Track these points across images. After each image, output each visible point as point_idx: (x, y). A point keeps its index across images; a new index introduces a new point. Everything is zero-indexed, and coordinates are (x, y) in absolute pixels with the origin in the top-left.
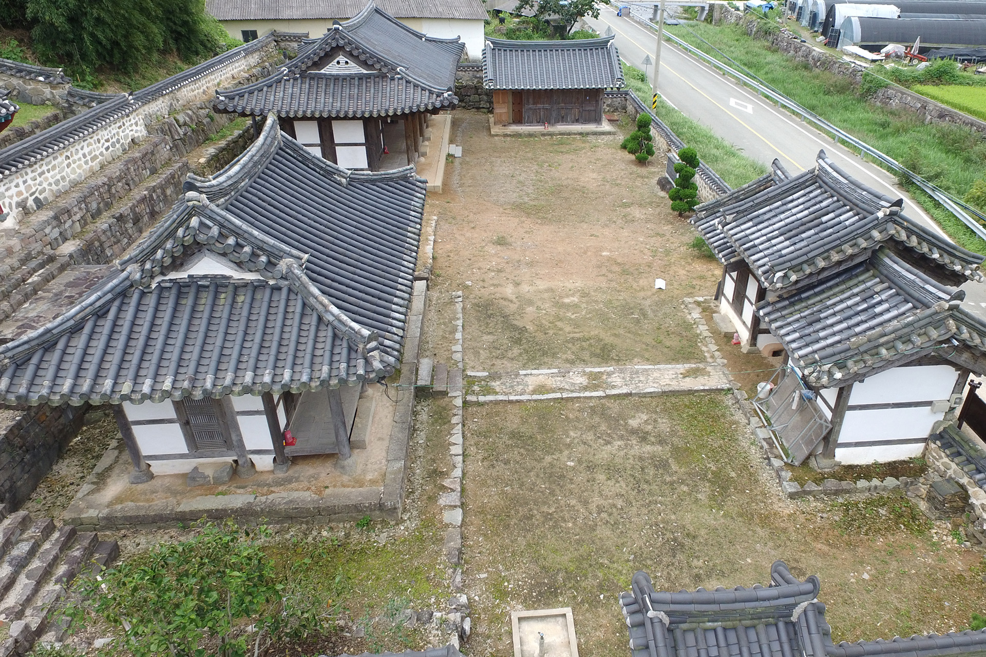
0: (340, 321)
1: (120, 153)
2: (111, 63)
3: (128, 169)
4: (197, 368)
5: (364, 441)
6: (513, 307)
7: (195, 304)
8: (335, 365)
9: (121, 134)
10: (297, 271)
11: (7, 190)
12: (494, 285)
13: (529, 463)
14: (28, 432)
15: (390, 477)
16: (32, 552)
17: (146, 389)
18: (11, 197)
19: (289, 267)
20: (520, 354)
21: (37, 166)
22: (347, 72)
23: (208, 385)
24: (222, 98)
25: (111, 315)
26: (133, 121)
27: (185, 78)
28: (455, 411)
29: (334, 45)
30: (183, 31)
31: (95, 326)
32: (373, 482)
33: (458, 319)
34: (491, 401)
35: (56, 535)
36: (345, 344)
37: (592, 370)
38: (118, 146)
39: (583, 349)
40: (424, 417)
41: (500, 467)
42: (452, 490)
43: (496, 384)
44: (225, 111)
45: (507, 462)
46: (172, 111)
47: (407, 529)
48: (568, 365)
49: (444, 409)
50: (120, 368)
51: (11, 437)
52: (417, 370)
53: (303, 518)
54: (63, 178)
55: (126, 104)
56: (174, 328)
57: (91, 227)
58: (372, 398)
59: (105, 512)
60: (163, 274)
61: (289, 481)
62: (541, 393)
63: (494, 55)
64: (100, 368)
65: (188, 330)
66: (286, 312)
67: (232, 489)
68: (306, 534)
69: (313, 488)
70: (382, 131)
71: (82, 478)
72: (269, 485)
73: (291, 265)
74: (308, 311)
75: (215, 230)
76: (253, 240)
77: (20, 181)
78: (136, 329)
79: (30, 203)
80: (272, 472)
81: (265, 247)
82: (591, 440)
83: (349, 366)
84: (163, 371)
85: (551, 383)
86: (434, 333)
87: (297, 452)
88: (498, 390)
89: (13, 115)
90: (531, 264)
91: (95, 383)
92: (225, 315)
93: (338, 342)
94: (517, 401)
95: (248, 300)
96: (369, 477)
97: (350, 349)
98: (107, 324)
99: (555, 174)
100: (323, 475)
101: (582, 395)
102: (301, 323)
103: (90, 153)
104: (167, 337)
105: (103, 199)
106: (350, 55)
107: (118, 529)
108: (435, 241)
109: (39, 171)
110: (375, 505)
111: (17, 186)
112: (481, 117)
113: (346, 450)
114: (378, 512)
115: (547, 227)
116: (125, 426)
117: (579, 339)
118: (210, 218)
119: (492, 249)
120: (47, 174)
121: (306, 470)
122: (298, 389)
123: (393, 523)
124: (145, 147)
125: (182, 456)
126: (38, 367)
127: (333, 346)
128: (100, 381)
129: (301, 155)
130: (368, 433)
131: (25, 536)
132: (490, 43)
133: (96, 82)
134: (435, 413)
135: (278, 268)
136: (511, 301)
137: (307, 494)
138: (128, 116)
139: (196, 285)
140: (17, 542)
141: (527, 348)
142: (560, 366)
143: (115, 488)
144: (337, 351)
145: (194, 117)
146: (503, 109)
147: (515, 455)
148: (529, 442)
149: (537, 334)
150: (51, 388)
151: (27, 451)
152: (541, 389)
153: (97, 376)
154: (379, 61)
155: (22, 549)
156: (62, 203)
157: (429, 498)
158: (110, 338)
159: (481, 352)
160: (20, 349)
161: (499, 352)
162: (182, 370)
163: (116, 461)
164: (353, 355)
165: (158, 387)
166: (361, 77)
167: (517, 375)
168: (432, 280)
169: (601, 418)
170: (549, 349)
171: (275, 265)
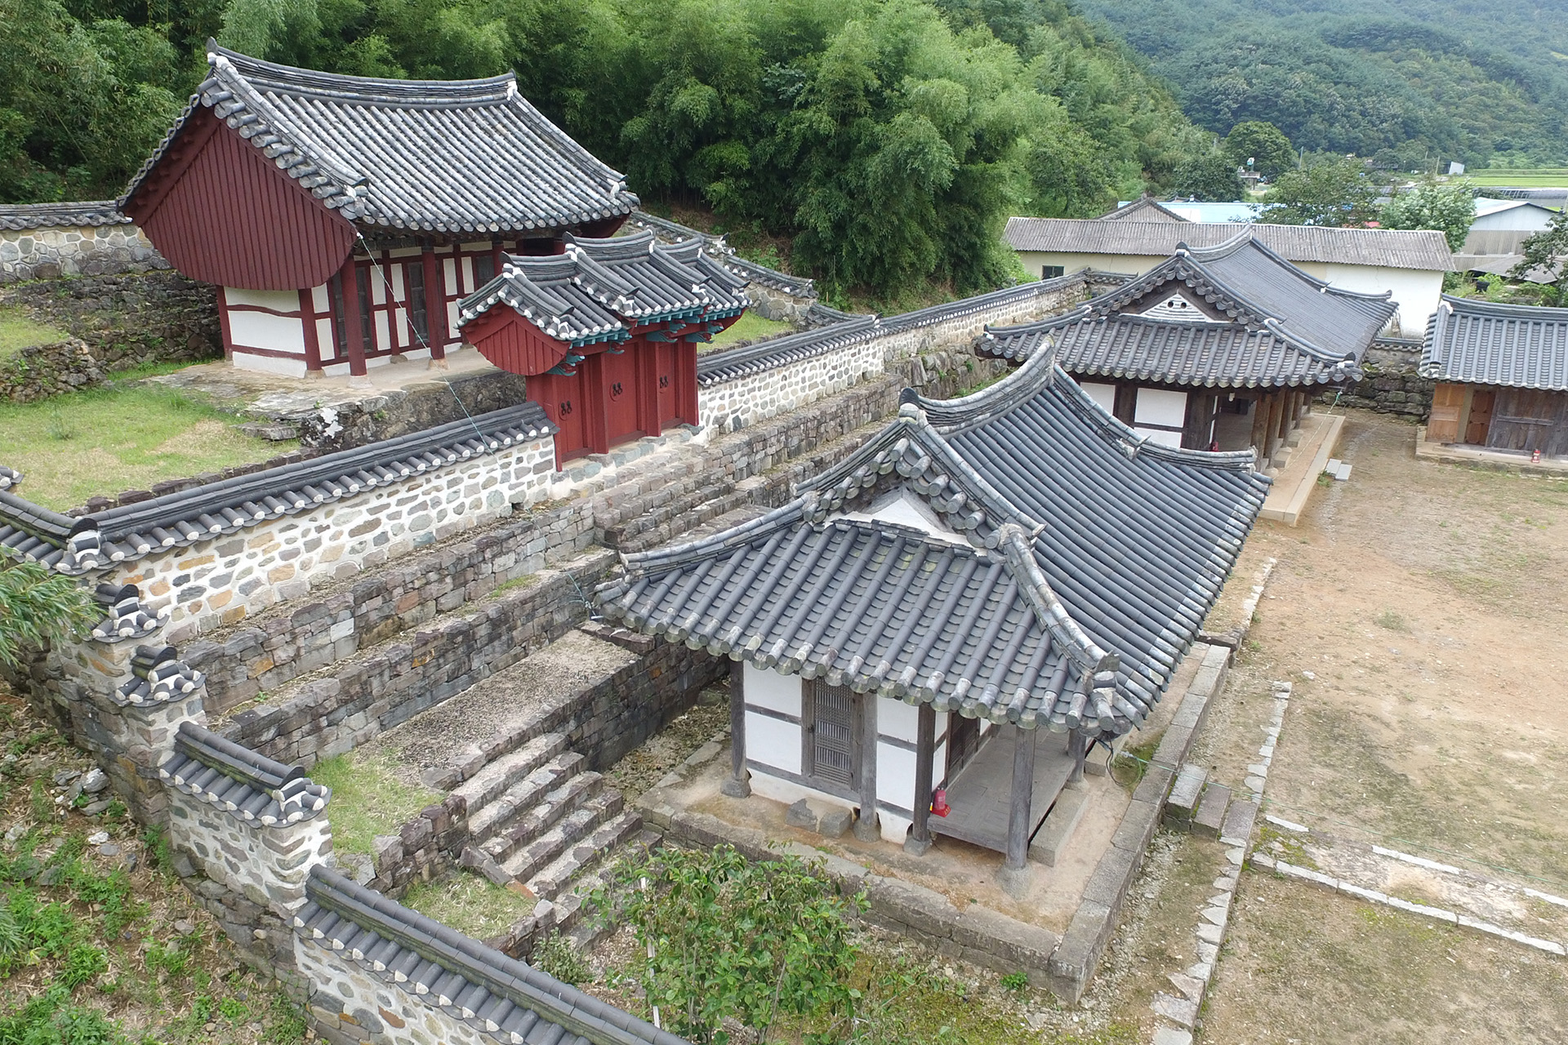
0: (1064, 629)
1: (844, 386)
2: (868, 284)
3: (848, 407)
4: (845, 643)
5: (1053, 852)
6: (1387, 736)
7: (869, 560)
8: (1037, 693)
9: (853, 364)
10: (1021, 545)
11: (711, 400)
12: (1356, 689)
13: (1351, 1015)
14: (636, 683)
15: (1077, 925)
16: (590, 827)
17: (775, 651)
18: (712, 410)
19: (1011, 536)
20: (1384, 819)
21: (749, 380)
22: (1181, 319)
23: (852, 669)
24: (990, 337)
25: (766, 550)
26: (871, 351)
27: (950, 311)
28: (1226, 869)
29: (1170, 277)
30: (966, 255)
31: (745, 558)
32: (1048, 922)
33: (1273, 725)
34: (1301, 879)
35: (620, 818)
36: (1061, 665)
37: (1542, 895)
38: (845, 377)
39: (1528, 851)
40: (1166, 858)
41: (1287, 1000)
42: (1184, 996)
43: (1320, 854)
44: (990, 355)
45: (1305, 995)
46: (923, 349)
47: (1083, 1024)
48: (1486, 869)
49: (1207, 858)
50: (754, 617)
51: (618, 682)
52: (1175, 778)
53: (926, 933)
54: (772, 401)
55: (869, 327)
56: (834, 584)
57: (783, 466)
58: (1084, 796)
59: (682, 815)
60: (842, 510)
61: (922, 869)
62: (1409, 899)
63: (1450, 326)
64: (732, 611)
65: (850, 592)
66: (988, 599)
67: (841, 848)
68: (920, 960)
69: (953, 894)
70: (1216, 417)
71: (672, 766)
72: (892, 864)
73: (1015, 534)
74: (1020, 605)
75: (924, 462)
76: (971, 486)
77: (727, 392)
78: (789, 574)
79: (729, 421)
80: (902, 847)
81: (985, 500)
82: (1510, 1028)
83: (1058, 700)
84: (801, 635)
85: (1435, 887)
86: (1221, 734)
87: (945, 828)
88: (1319, 864)
89: (743, 310)
90: (1445, 674)
91: (720, 627)
92: (903, 583)
93: (1051, 661)
94: (1356, 897)
95: (940, 570)
96: (1044, 911)
97: (1068, 674)
98: (758, 559)
99: (1535, 535)
100: (973, 881)
101: (1505, 933)
102: (1004, 620)
103: (811, 378)
104: (822, 594)
105: (807, 437)
106: (1193, 294)
107: (689, 847)
108: (1262, 596)
109: (751, 386)
110: (1041, 958)
111: (722, 398)
112: (1403, 427)
113: (1020, 852)
114: (1042, 974)
115: (1497, 620)
116: (738, 710)
117: (1520, 830)
118: (923, 444)
119: (1369, 632)
120: (757, 393)
121: (951, 864)
122: (972, 711)
123: (1062, 1003)
124: (875, 385)
125: (791, 777)
126: (669, 591)
127: (1043, 664)
128: (727, 626)
129: (1075, 402)
130: (1062, 844)
131: (590, 804)
132: (1448, 304)
133: (844, 304)
134: (1189, 859)
135: (995, 533)
136: (1388, 725)
137: (941, 898)
138: (867, 342)
139: (878, 536)
140: (579, 809)
141: (1401, 812)
142: (1466, 864)
143: (703, 790)
144: (1045, 673)
145: (948, 361)
146: (1446, 416)
147: (1327, 988)
148: (1363, 977)
149: (1428, 795)
150: (674, 618)
151: (628, 707)
152: (1412, 892)
153: (726, 619)
154: (1237, 305)
155: (581, 818)
156: (762, 430)
157: (1138, 992)
158: (756, 578)
159: (1304, 790)
160: (659, 562)
161: (1338, 801)
162: (825, 641)
163: (715, 759)
164: (1070, 686)
165: (789, 653)
166: (1200, 329)
167: (1367, 851)
168: (1241, 652)
169: (1542, 995)
170: (1448, 827)
171: (992, 529)
